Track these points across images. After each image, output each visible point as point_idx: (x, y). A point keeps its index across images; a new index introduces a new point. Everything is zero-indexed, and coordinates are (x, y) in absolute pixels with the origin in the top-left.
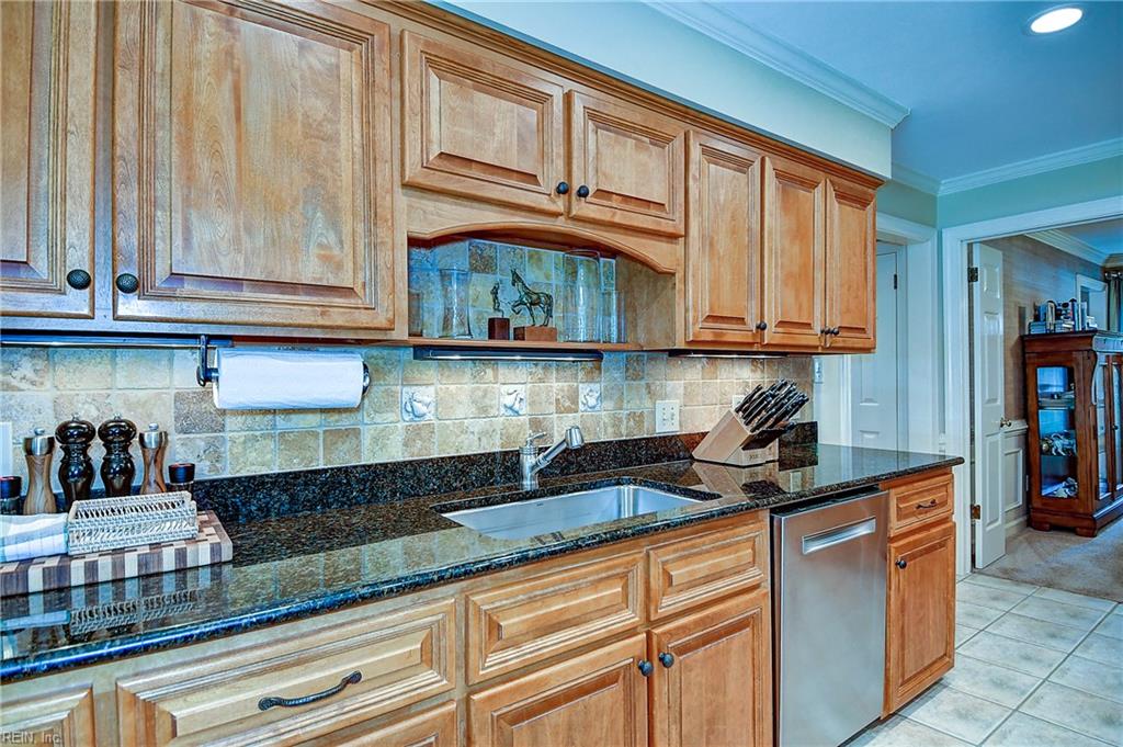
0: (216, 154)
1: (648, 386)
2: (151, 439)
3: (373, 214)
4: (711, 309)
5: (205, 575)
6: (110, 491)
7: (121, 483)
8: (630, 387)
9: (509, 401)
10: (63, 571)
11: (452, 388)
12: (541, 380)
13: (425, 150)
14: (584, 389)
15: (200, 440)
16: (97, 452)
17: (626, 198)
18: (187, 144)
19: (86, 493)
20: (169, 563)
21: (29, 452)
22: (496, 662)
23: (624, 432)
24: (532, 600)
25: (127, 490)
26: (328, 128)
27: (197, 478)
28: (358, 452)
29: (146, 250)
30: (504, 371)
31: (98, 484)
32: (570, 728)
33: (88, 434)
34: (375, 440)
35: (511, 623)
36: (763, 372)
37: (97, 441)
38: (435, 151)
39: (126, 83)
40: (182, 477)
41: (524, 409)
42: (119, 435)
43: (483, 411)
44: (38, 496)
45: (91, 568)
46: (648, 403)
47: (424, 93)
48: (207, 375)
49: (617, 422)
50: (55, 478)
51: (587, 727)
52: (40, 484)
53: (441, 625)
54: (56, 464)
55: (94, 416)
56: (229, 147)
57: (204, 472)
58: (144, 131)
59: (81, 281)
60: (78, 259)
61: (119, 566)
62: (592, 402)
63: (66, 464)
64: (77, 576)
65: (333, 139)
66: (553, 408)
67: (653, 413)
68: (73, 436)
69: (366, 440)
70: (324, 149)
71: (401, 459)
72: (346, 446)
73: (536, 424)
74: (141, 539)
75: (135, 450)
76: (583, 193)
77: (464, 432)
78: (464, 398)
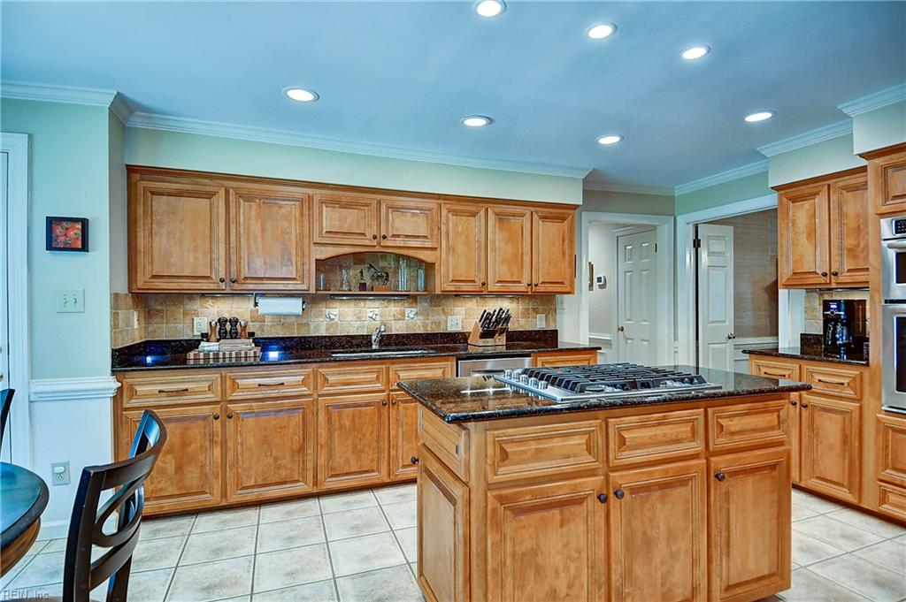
0: (256, 243)
1: (443, 310)
2: (243, 323)
3: (302, 254)
4: (453, 277)
5: (252, 359)
6: (232, 338)
7: (234, 335)
8: (433, 310)
9: (371, 315)
10: (218, 354)
11: (346, 309)
12: (386, 307)
13: (321, 232)
14: (408, 310)
15: (257, 324)
16: (228, 326)
17: (407, 236)
18: (248, 240)
19: (225, 338)
20: (243, 355)
21: (211, 325)
22: (326, 390)
23: (429, 328)
24: (339, 374)
25: (236, 338)
26: (288, 230)
27: (256, 336)
28: (309, 332)
29: (239, 271)
30: (369, 304)
31: (228, 336)
32: (354, 415)
33: (226, 321)
34: (315, 327)
35: (332, 379)
36: (518, 303)
37: (228, 323)
38: (324, 231)
39: (233, 227)
40: (251, 335)
41: (378, 318)
42: (234, 322)
43: (359, 318)
44: (213, 338)
45: (224, 354)
46: (444, 318)
47: (321, 213)
48: (256, 304)
49: (425, 326)
50: (217, 334)
51: (360, 417)
52: (213, 335)
53: (309, 375)
54: (218, 329)
55: (227, 316)
56: (259, 240)
57: (258, 335)
58: (238, 240)
59: (222, 281)
60: (222, 275)
61: (231, 354)
62: (412, 316)
63: (220, 329)
64: (221, 356)
65: (290, 233)
66: (392, 318)
67: (447, 321)
68: (222, 322)
69: (312, 328)
70: (287, 236)
71: (324, 335)
72: (304, 329)
73: (383, 323)
74: (237, 349)
75: (238, 326)
76: (384, 237)
77: (351, 326)
78: (351, 314)
